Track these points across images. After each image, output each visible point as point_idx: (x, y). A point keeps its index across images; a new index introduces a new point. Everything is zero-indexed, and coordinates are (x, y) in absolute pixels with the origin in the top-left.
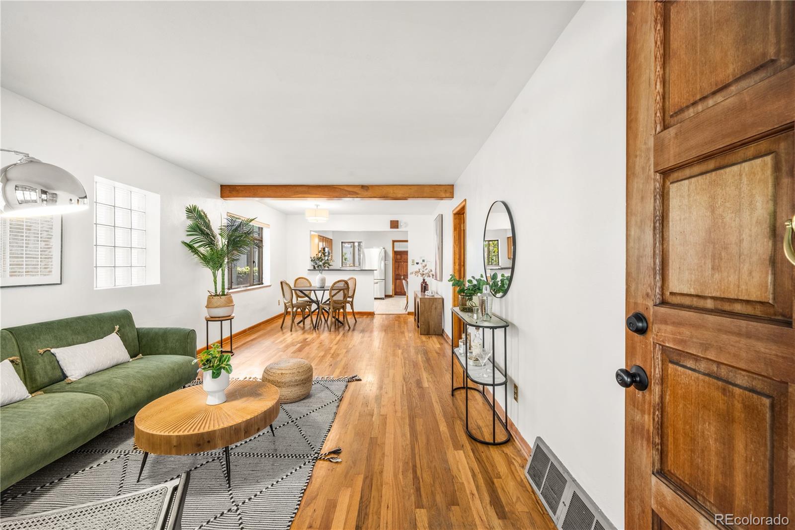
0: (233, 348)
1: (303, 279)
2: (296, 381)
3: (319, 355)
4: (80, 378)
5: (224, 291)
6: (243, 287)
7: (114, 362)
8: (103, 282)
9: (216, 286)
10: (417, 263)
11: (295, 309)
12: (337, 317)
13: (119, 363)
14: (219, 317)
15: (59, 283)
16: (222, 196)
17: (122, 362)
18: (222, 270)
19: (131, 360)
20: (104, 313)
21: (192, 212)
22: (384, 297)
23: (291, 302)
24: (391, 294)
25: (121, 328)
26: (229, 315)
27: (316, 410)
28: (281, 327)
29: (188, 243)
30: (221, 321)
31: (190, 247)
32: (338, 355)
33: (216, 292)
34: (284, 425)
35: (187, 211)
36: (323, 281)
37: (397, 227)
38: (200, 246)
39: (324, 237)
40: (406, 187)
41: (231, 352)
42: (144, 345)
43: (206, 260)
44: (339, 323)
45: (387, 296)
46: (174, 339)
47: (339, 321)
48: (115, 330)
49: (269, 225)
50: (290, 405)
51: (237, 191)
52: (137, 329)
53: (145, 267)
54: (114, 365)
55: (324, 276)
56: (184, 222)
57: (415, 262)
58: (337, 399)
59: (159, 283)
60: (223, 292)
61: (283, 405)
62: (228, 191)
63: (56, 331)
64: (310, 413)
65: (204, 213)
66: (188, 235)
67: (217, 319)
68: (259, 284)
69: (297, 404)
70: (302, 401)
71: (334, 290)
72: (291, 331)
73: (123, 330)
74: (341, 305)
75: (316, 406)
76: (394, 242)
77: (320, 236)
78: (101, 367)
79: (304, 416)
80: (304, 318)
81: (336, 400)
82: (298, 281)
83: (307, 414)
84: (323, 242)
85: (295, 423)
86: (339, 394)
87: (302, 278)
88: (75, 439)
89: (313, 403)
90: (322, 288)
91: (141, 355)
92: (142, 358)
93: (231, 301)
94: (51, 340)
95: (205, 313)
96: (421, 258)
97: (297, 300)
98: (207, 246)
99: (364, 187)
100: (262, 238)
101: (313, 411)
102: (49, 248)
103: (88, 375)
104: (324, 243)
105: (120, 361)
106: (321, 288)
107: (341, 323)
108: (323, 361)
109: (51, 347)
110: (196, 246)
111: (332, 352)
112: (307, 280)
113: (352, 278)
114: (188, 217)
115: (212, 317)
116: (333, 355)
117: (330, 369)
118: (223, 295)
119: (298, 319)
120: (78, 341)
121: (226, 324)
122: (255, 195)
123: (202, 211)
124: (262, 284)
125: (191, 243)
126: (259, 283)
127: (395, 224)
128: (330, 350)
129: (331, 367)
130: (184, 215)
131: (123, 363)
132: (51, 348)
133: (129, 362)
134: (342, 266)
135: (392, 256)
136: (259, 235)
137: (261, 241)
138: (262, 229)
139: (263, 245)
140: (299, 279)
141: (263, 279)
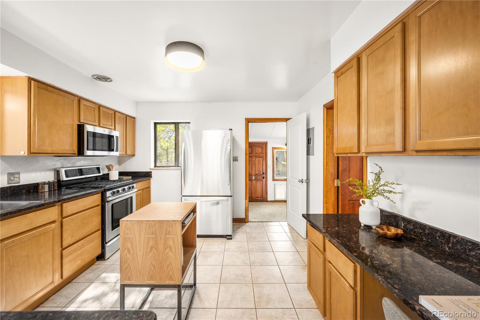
76: (248, 121)
134: (155, 166)
135: (246, 147)
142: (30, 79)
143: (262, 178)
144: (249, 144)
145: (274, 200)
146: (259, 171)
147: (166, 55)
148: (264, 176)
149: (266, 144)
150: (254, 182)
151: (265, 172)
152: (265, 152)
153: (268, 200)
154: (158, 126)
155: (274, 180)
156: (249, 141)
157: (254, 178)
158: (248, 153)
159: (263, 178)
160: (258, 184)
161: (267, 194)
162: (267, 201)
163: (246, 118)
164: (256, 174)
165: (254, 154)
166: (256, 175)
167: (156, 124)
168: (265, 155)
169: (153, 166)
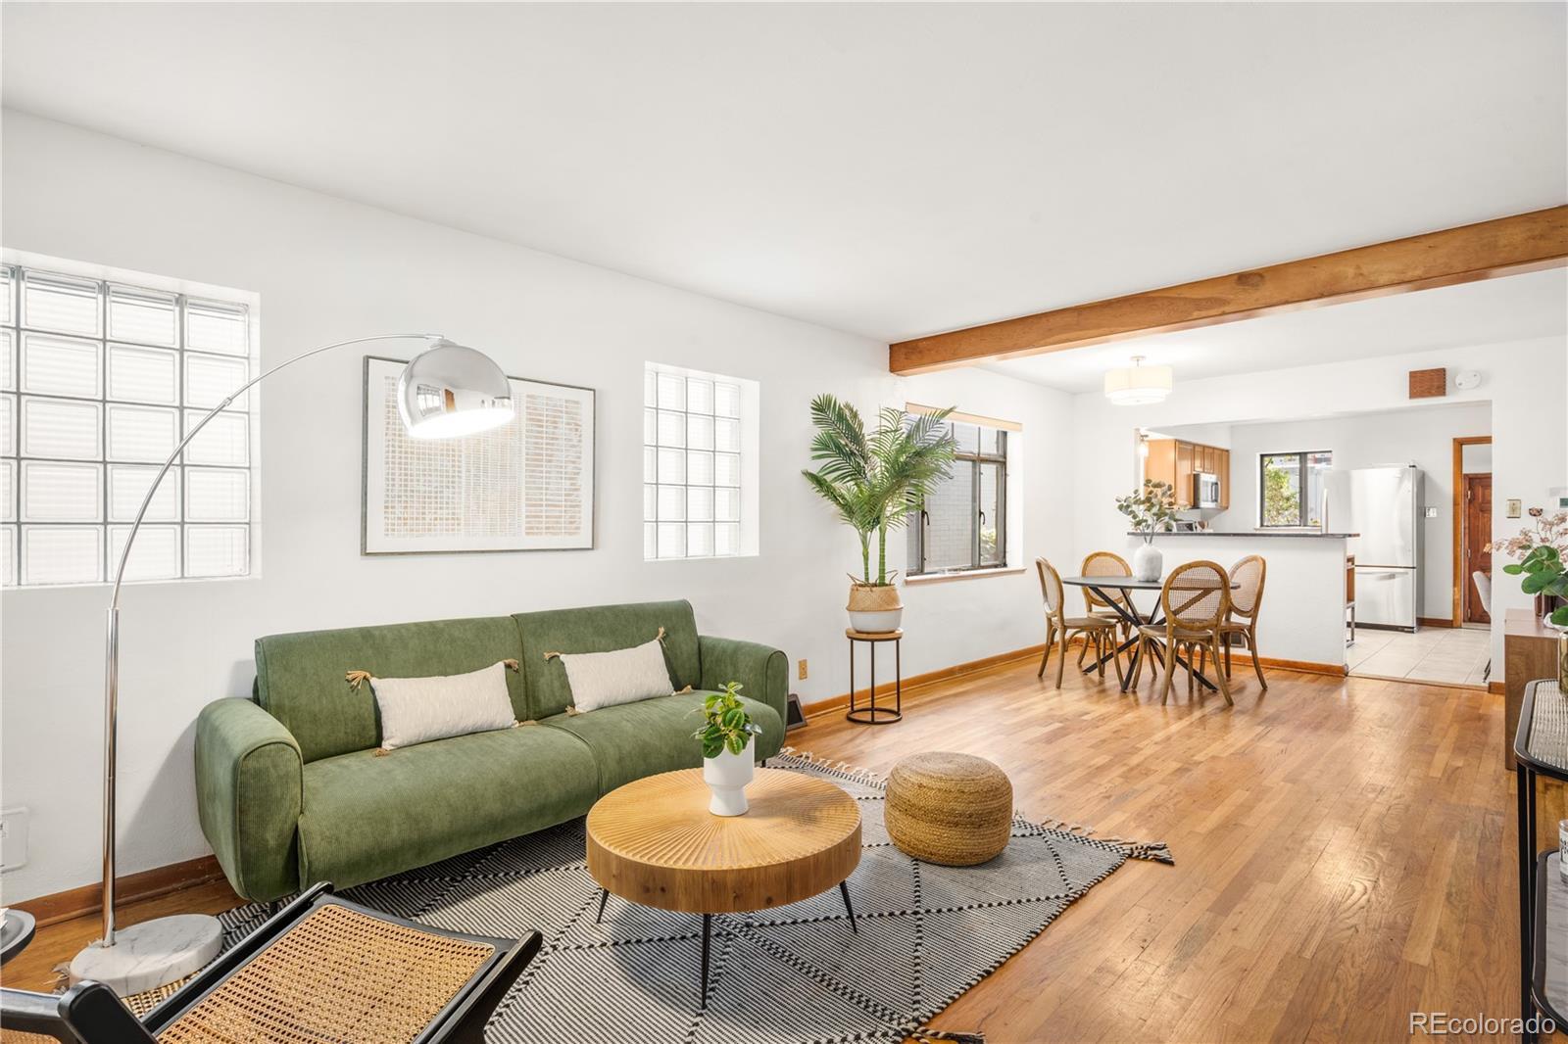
0: (901, 707)
1: (1108, 558)
2: (952, 812)
3: (1092, 763)
4: (589, 709)
5: (884, 577)
6: (949, 570)
7: (643, 692)
8: (669, 548)
9: (866, 564)
10: (1536, 513)
11: (1070, 632)
12: (1196, 666)
13: (652, 695)
14: (868, 633)
15: (590, 547)
16: (892, 370)
17: (659, 694)
18: (880, 528)
19: (675, 693)
20: (648, 604)
21: (823, 408)
22: (1411, 622)
23: (1058, 613)
24: (1450, 617)
25: (670, 634)
26: (891, 629)
27: (990, 905)
28: (1040, 675)
29: (815, 473)
30: (873, 641)
31: (817, 481)
32: (1147, 773)
33: (867, 579)
34: (891, 914)
35: (813, 408)
36: (1154, 562)
37: (1441, 390)
38: (835, 479)
39: (1195, 445)
40: (1410, 246)
41: (897, 713)
42: (708, 670)
43: (849, 510)
44: (1204, 687)
45: (1424, 623)
46: (746, 666)
47: (1203, 681)
48: (657, 635)
49: (1020, 424)
50: (939, 868)
51: (920, 352)
52: (699, 639)
53: (739, 522)
54: (644, 697)
55: (1160, 551)
56: (807, 429)
57: (1525, 508)
58: (1062, 895)
59: (756, 553)
60: (882, 577)
61: (921, 864)
62: (906, 355)
63: (571, 626)
64: (970, 907)
65: (851, 410)
66: (814, 458)
67: (864, 636)
68: (996, 566)
69: (955, 872)
70: (972, 871)
71: (1177, 589)
72: (1059, 687)
73: (673, 636)
74: (1203, 635)
75: (995, 896)
76: (1459, 444)
77: (1184, 443)
78: (621, 699)
79: (950, 910)
80: (1103, 661)
81: (1057, 897)
82: (1093, 562)
83: (960, 909)
84: (1193, 459)
85: (921, 919)
86: (1078, 883)
87: (1105, 554)
88: (541, 811)
89: (994, 884)
90: (1150, 583)
91: (689, 687)
92: (690, 693)
93: (894, 600)
94: (563, 640)
95: (847, 622)
97: (1090, 610)
98: (849, 478)
99: (1244, 279)
100: (1005, 458)
101: (980, 906)
102: (576, 490)
103: (601, 708)
104: (1198, 463)
105: (653, 693)
106: (1148, 581)
107: (1210, 686)
108: (1095, 780)
109: (562, 650)
110: (829, 478)
111: (1135, 760)
112: (1120, 560)
113: (1254, 559)
114: (818, 421)
115: (858, 632)
116: (1132, 769)
117: (1103, 805)
118: (883, 584)
119: (1091, 659)
120: (601, 647)
121: (885, 649)
122: (954, 355)
123: (847, 406)
124: (1005, 565)
125: (821, 474)
126: (997, 562)
127: (1429, 383)
128: (1132, 754)
129: (1107, 801)
130: (808, 415)
131: (660, 697)
132: (561, 653)
133: (670, 696)
134: (1262, 525)
135: (1455, 490)
136: (998, 450)
137: (1002, 463)
138: (1005, 433)
139: (1008, 472)
140: (1098, 558)
141: (1007, 555)
142: (1176, 440)
154: (1269, 460)
158: (1461, 500)
163: (1454, 439)
167: (1262, 456)
169: (1258, 525)
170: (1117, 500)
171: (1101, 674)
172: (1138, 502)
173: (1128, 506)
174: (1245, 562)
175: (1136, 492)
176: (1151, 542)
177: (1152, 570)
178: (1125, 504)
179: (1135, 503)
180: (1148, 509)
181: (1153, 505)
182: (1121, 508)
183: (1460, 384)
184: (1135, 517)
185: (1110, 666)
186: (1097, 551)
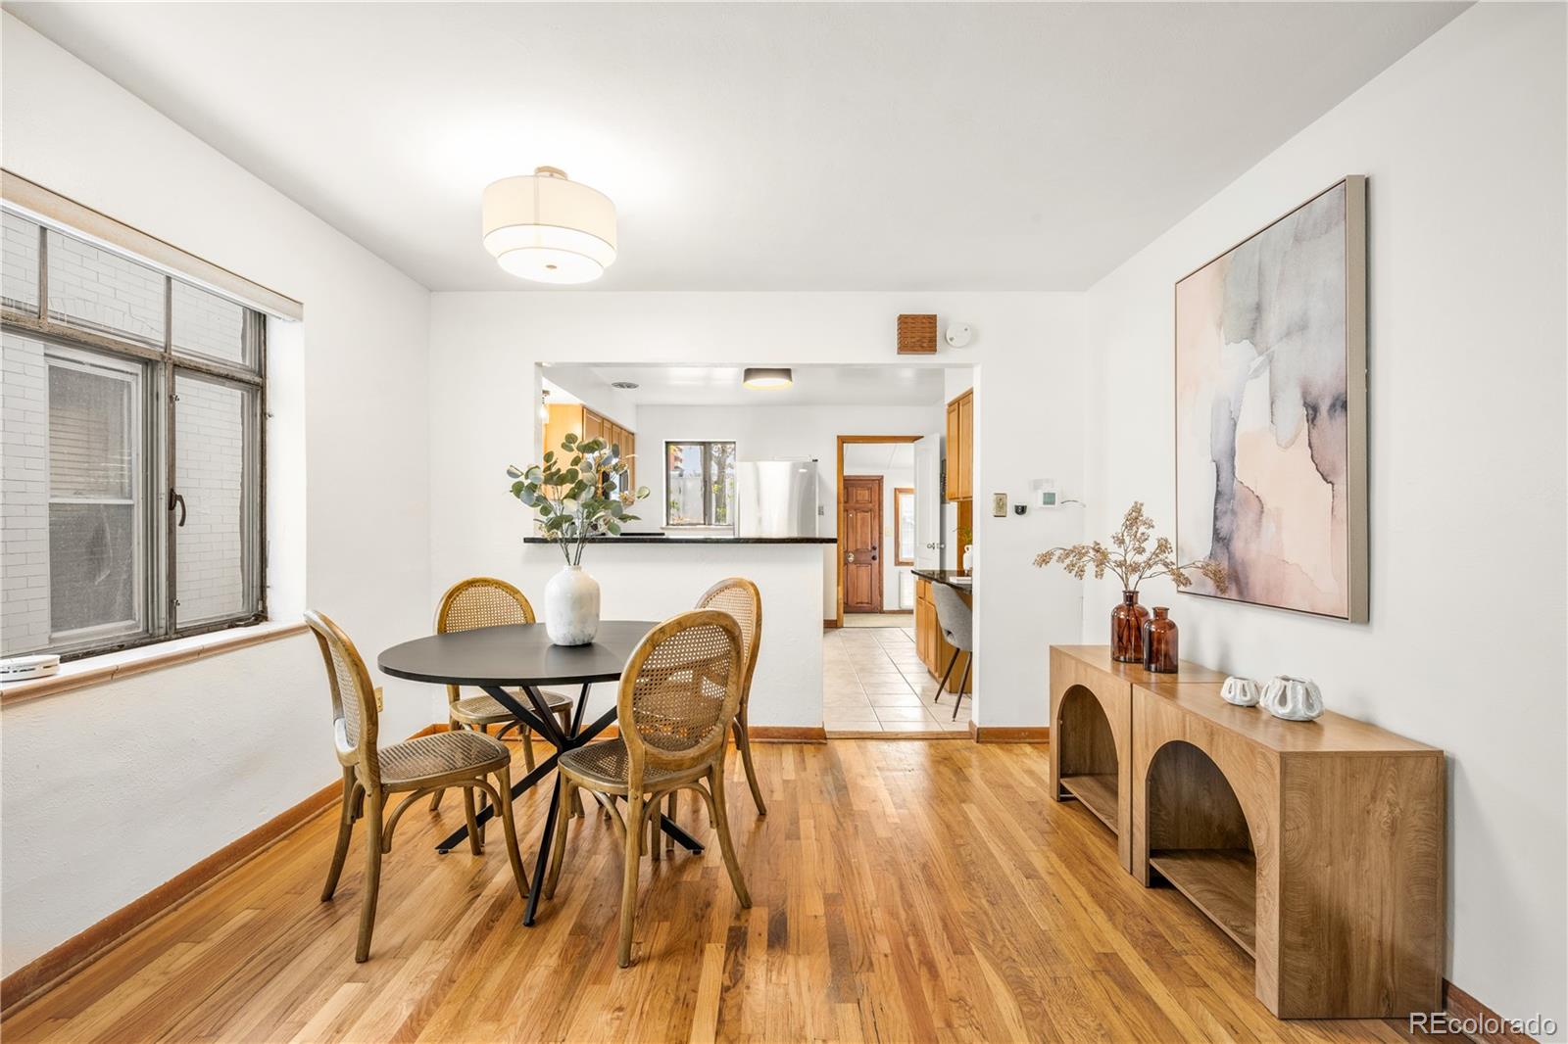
1: (491, 589)
10: (1021, 510)
24: (834, 618)
36: (586, 605)
37: (932, 344)
39: (604, 419)
47: (677, 835)
57: (1010, 504)
76: (843, 440)
77: (590, 412)
80: (480, 821)
82: (462, 600)
87: (486, 582)
96: (1036, 485)
100: (262, 374)
112: (513, 592)
124: (264, 618)
127: (920, 333)
134: (668, 524)
135: (838, 488)
136: (244, 356)
137: (255, 386)
138: (261, 319)
139: (270, 408)
140: (472, 590)
141: (269, 592)
142: (584, 407)
143: (870, 558)
144: (844, 480)
145: (898, 609)
146: (865, 543)
147: (745, 380)
148: (876, 553)
149: (879, 480)
150: (852, 567)
151: (877, 546)
152: (877, 498)
153: (885, 609)
154: (672, 447)
155: (898, 563)
156: (845, 474)
157: (851, 559)
158: (842, 500)
159: (874, 558)
160: (860, 572)
161: (881, 594)
162: (882, 612)
163: (838, 437)
164: (857, 550)
165: (852, 503)
166: (856, 552)
167: (667, 443)
168: (877, 506)
169: (664, 525)
170: (510, 473)
171: (478, 850)
172: (555, 478)
173: (533, 487)
174: (722, 590)
175: (548, 457)
176: (577, 563)
177: (583, 620)
178: (527, 482)
179: (547, 481)
180: (573, 496)
181: (581, 486)
182: (517, 489)
183: (951, 339)
184: (545, 511)
185: (495, 829)
186: (470, 577)
